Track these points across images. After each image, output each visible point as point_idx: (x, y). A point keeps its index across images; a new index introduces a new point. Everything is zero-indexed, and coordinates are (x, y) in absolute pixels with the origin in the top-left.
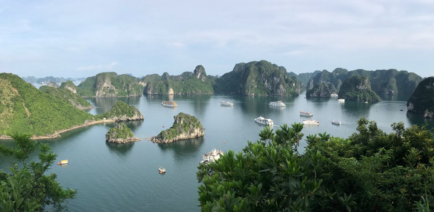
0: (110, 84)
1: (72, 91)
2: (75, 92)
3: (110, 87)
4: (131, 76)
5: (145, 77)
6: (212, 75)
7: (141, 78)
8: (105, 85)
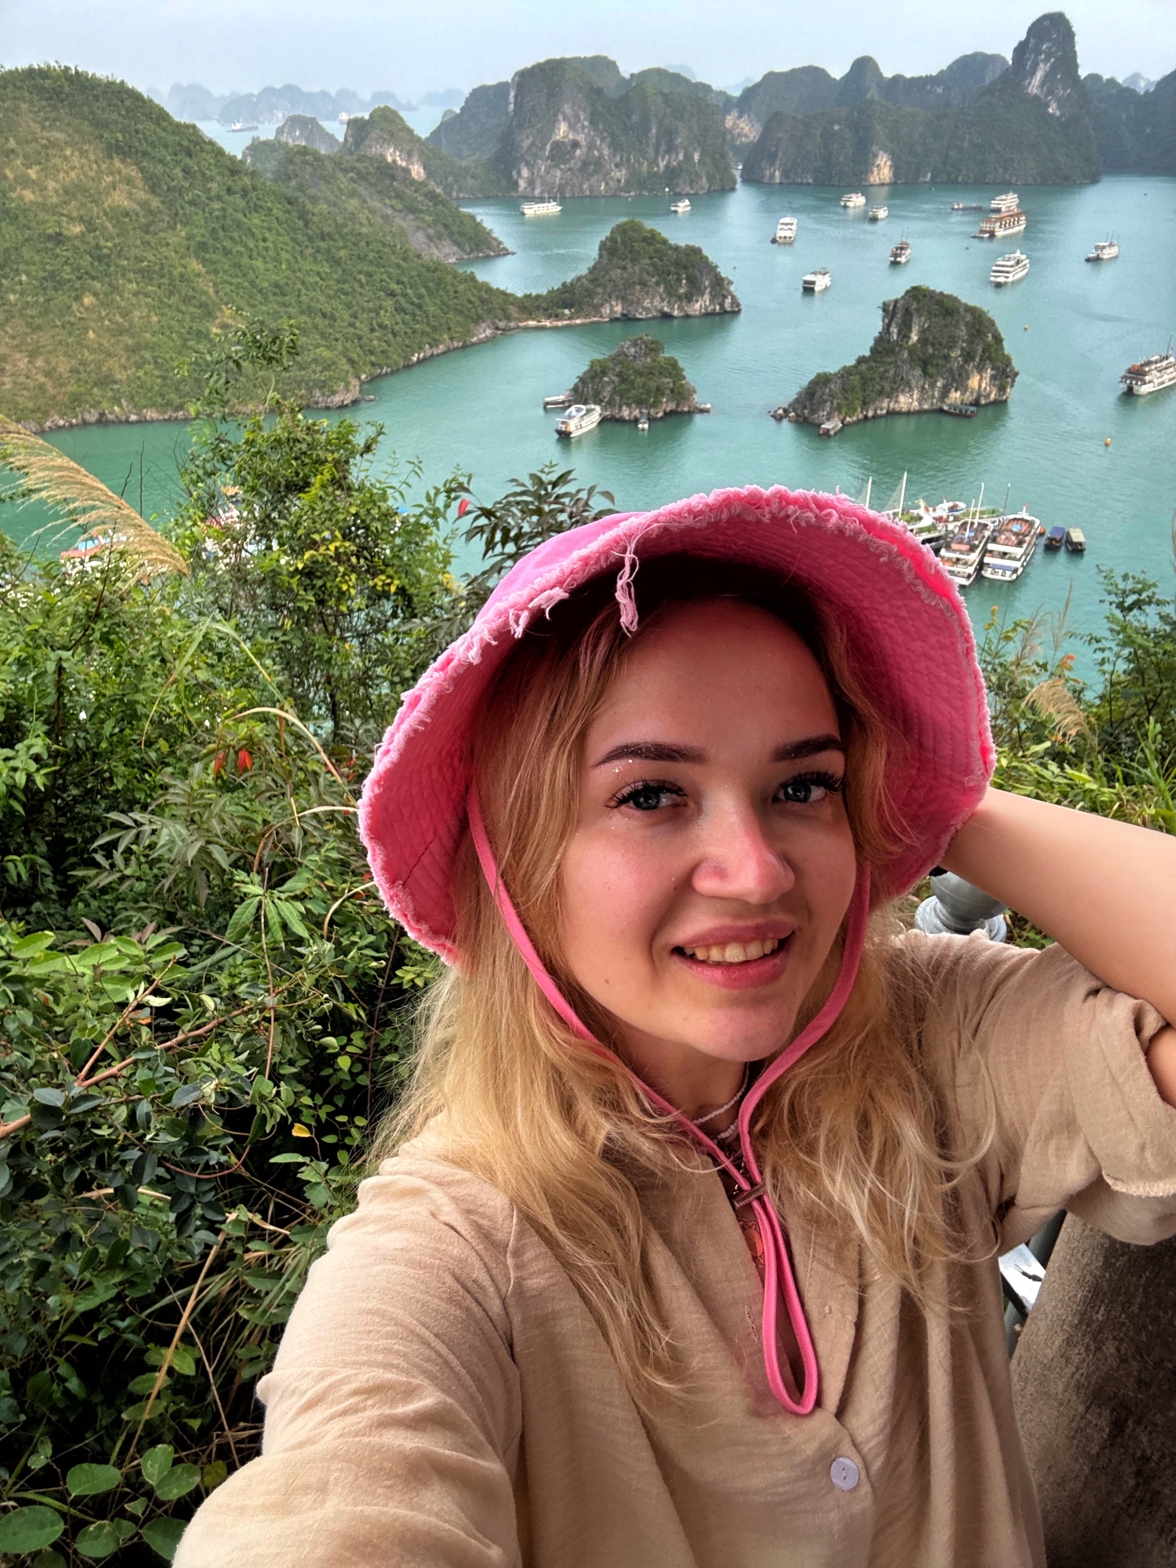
0: (583, 127)
2: (417, 171)
3: (583, 143)
4: (686, 82)
5: (759, 85)
7: (739, 93)
8: (562, 131)
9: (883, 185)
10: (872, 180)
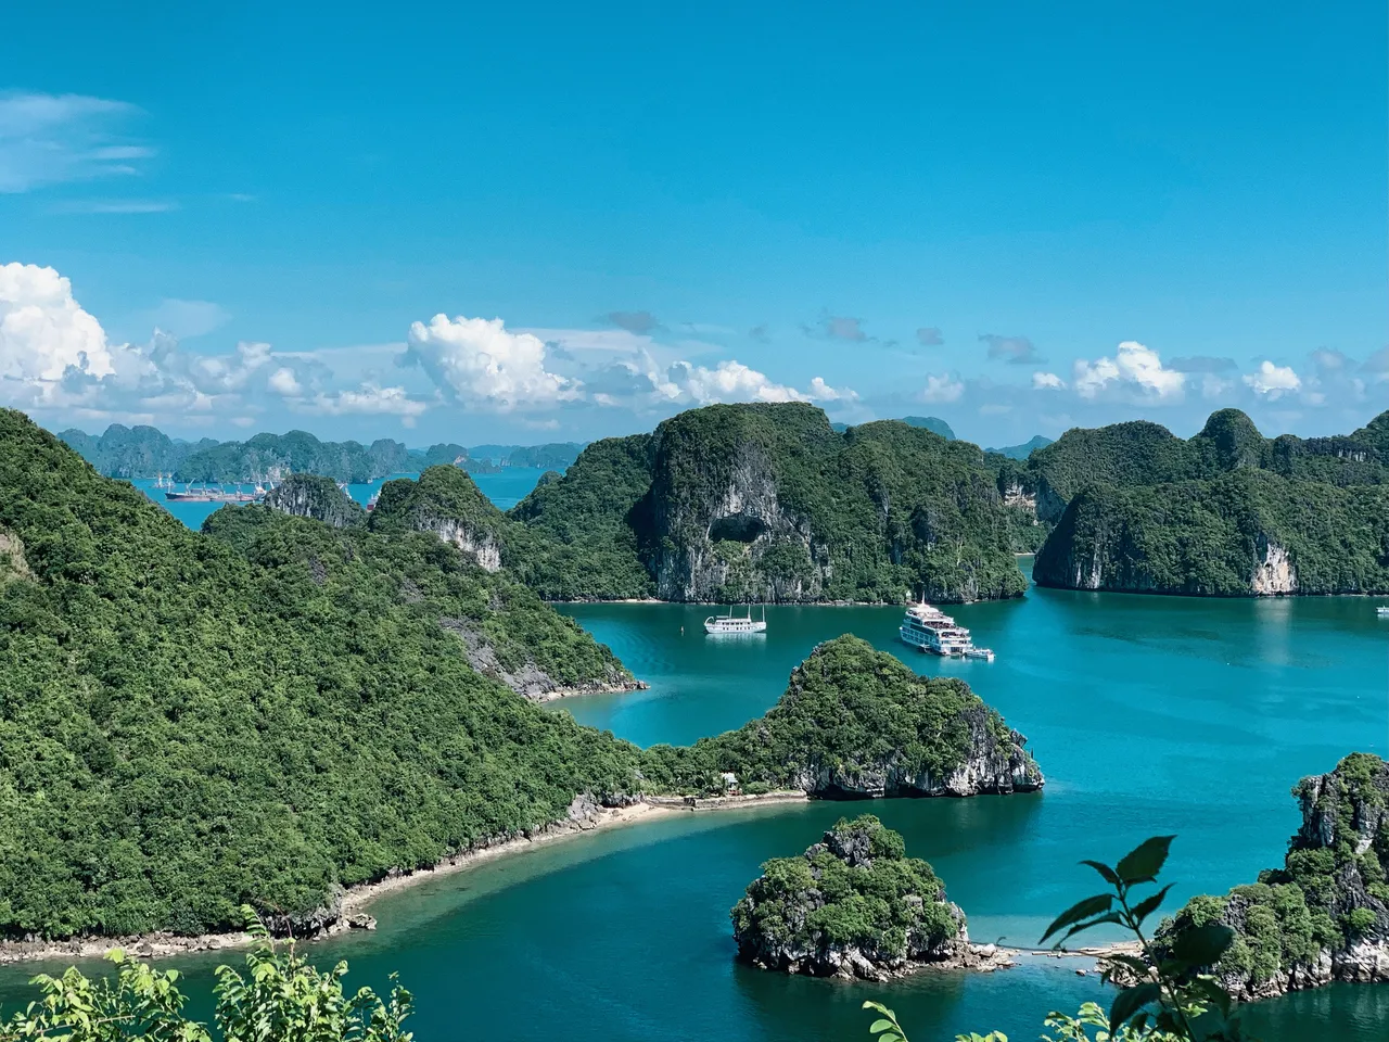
0: (769, 501)
1: (465, 554)
2: (489, 559)
3: (768, 523)
4: (937, 441)
5: (1057, 447)
8: (734, 504)
9: (1280, 593)
10: (1259, 587)
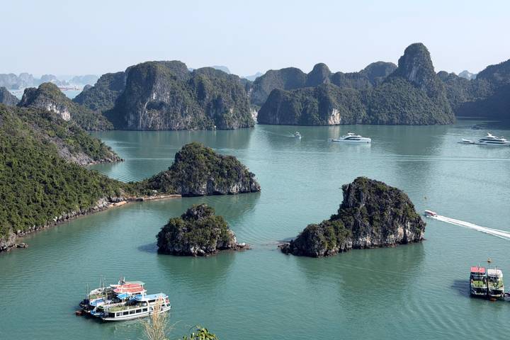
0: (167, 95)
1: (57, 115)
2: (66, 116)
3: (166, 103)
5: (264, 76)
6: (449, 72)
7: (254, 80)
8: (154, 97)
9: (337, 125)
10: (330, 122)
